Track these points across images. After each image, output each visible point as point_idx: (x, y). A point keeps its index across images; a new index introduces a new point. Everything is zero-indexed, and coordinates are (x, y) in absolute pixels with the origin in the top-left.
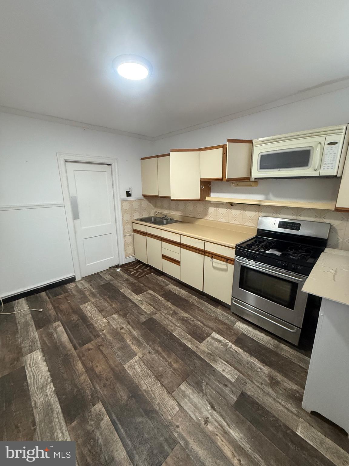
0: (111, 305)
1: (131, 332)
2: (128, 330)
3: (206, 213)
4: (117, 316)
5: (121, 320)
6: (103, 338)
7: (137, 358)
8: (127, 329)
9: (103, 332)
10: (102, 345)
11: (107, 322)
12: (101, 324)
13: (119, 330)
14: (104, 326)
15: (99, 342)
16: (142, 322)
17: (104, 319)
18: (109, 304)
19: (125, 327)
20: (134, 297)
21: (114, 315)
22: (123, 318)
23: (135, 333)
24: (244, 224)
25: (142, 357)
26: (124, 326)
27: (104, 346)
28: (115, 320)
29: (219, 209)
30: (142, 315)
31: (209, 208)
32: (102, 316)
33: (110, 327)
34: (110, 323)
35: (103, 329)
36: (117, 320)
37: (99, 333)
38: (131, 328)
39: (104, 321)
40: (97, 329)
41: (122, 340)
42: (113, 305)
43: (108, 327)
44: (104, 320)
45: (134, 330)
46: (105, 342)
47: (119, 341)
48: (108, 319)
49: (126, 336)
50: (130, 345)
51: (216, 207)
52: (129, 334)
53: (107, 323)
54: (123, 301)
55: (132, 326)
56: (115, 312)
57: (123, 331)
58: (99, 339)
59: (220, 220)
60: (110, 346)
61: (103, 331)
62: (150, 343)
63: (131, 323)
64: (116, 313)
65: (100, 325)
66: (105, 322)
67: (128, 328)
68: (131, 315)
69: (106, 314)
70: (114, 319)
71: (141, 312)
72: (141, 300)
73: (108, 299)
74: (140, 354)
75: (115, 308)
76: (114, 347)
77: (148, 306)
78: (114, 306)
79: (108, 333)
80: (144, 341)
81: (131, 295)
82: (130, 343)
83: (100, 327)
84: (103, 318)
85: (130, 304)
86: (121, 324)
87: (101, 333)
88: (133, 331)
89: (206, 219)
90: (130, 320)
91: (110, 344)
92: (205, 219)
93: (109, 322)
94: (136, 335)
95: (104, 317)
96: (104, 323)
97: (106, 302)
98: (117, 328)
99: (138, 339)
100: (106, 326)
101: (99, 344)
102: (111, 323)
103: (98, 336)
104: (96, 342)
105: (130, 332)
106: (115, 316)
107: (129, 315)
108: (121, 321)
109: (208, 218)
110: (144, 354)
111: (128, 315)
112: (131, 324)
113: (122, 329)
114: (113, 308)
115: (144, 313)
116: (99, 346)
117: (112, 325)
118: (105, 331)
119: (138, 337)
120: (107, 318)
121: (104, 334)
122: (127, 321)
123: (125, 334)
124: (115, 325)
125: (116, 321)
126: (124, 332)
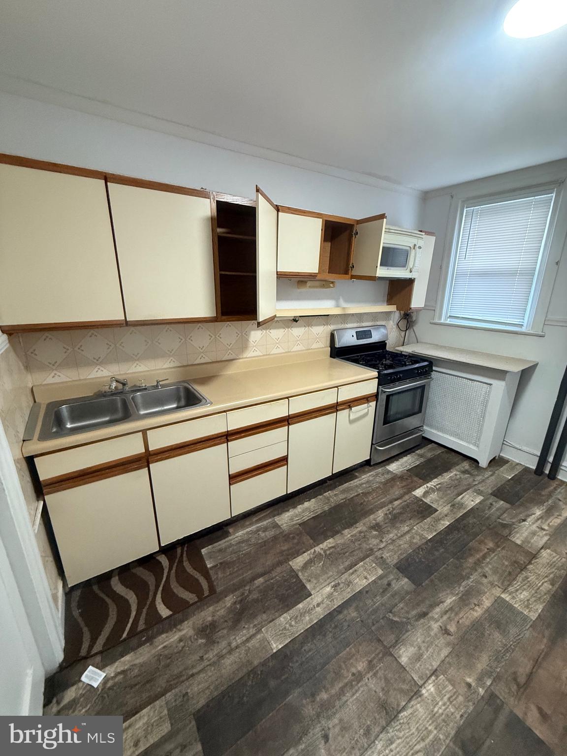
0: (358, 677)
1: (449, 609)
2: (448, 615)
3: (244, 345)
4: (403, 649)
5: (417, 636)
6: (494, 680)
7: (506, 597)
8: (445, 618)
9: (473, 684)
10: (515, 679)
11: (433, 678)
12: (445, 699)
13: (452, 638)
14: (453, 685)
15: (510, 689)
16: (413, 585)
17: (424, 691)
18: (352, 686)
19: (439, 623)
20: (318, 605)
21: (404, 660)
22: (407, 631)
23: (450, 600)
24: (292, 349)
25: (499, 587)
26: (435, 626)
27: (515, 673)
28: (422, 655)
29: (270, 331)
30: (389, 584)
31: (250, 333)
32: (412, 703)
33: (449, 663)
34: (435, 667)
35: (463, 690)
36: (420, 648)
37: (482, 697)
38: (438, 610)
39: (432, 689)
40: (471, 708)
41: (477, 626)
42: (354, 670)
43: (452, 671)
44: (429, 689)
45: (442, 602)
46: (503, 670)
47: (483, 634)
48: (421, 678)
49: (463, 620)
50: (484, 610)
51: (264, 329)
52: (457, 614)
53: (437, 677)
54: (334, 638)
55: (432, 606)
56: (389, 658)
57: (452, 628)
58: (502, 691)
59: (275, 351)
60: (508, 655)
61: (469, 685)
62: (464, 574)
63: (423, 608)
64: (391, 655)
65: (451, 702)
66: (437, 686)
67: (442, 617)
68: (395, 610)
69: (402, 691)
70: (418, 657)
71: (380, 587)
72: (335, 586)
73: (324, 696)
74: (497, 592)
75: (370, 662)
76: (506, 645)
77: (356, 571)
78: (361, 666)
79: (470, 667)
80: (463, 584)
81: (309, 611)
82: (479, 610)
83: (461, 698)
84: (421, 696)
85: (352, 613)
86: (432, 633)
87: (481, 691)
88: (445, 604)
89: (246, 358)
90: (414, 613)
91: (502, 658)
92: (242, 358)
93: (435, 673)
94: (454, 598)
95: (417, 694)
96: (440, 690)
97: (337, 703)
98: (448, 644)
99: (463, 595)
100: (449, 680)
101: (515, 687)
102: (435, 664)
103: (491, 697)
104: (512, 699)
105: (449, 612)
106: (405, 655)
107: (394, 616)
108: (421, 635)
109: (250, 354)
110: (492, 584)
111: (396, 619)
112: (424, 610)
113: (446, 632)
114: (371, 665)
115: (385, 582)
116: (518, 685)
117: (443, 661)
118: (469, 680)
119: (457, 594)
120: (420, 683)
121: (480, 680)
122: (417, 620)
123: (460, 622)
124: (441, 650)
125: (423, 648)
126: (454, 626)
